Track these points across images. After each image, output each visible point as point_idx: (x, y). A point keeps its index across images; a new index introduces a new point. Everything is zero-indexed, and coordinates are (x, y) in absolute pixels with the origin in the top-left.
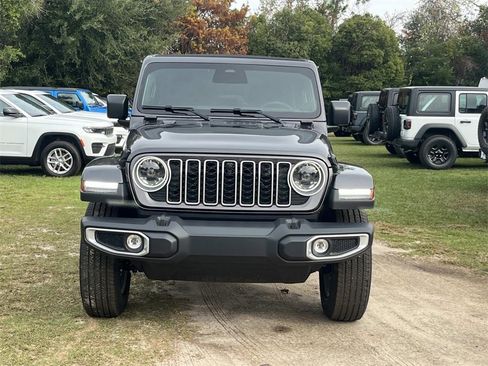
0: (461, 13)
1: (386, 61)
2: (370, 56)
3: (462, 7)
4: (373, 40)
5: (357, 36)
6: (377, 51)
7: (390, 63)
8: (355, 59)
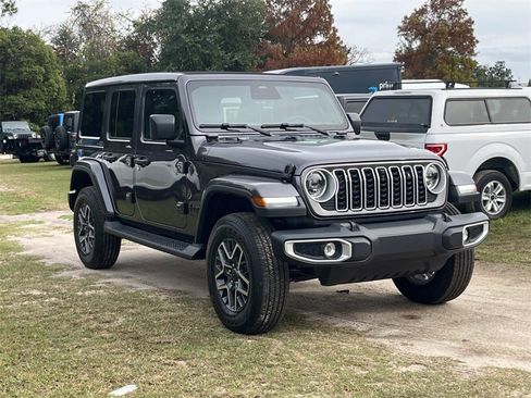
0: (115, 28)
1: (47, 79)
2: (30, 73)
3: (115, 22)
4: (31, 56)
5: (14, 52)
6: (37, 68)
7: (51, 80)
8: (11, 76)
